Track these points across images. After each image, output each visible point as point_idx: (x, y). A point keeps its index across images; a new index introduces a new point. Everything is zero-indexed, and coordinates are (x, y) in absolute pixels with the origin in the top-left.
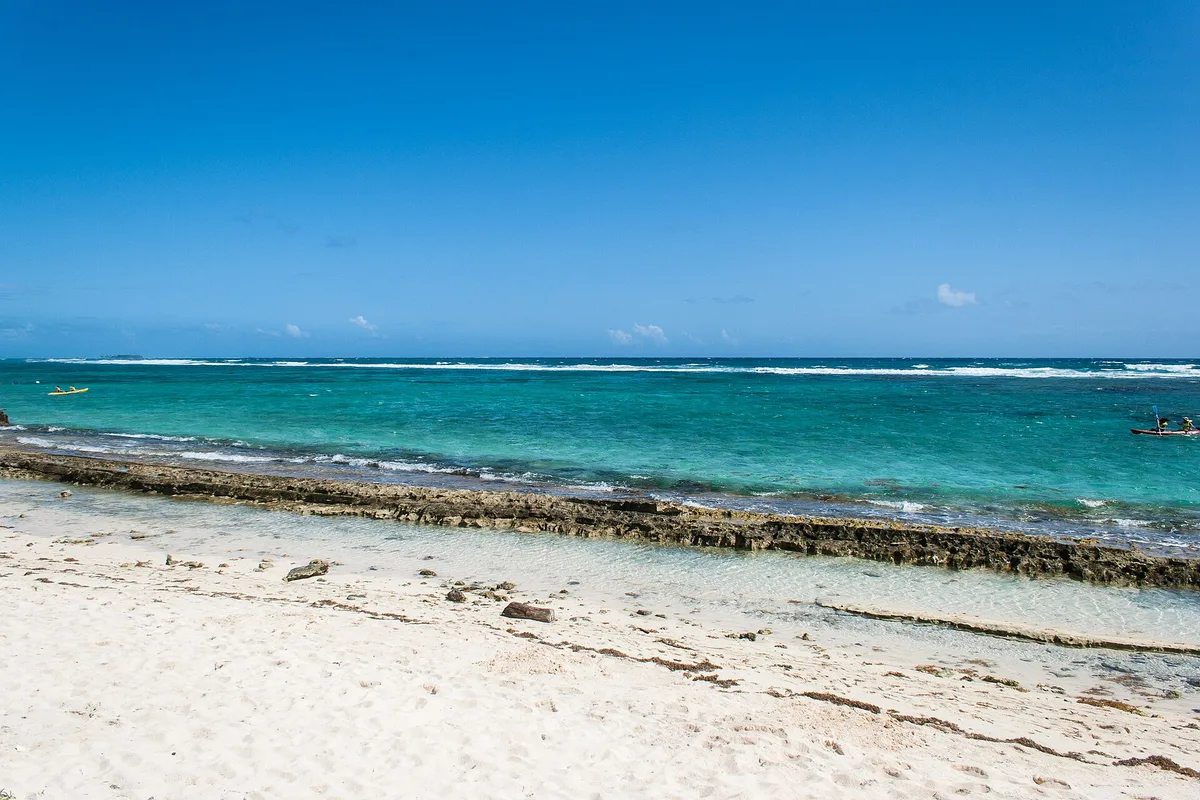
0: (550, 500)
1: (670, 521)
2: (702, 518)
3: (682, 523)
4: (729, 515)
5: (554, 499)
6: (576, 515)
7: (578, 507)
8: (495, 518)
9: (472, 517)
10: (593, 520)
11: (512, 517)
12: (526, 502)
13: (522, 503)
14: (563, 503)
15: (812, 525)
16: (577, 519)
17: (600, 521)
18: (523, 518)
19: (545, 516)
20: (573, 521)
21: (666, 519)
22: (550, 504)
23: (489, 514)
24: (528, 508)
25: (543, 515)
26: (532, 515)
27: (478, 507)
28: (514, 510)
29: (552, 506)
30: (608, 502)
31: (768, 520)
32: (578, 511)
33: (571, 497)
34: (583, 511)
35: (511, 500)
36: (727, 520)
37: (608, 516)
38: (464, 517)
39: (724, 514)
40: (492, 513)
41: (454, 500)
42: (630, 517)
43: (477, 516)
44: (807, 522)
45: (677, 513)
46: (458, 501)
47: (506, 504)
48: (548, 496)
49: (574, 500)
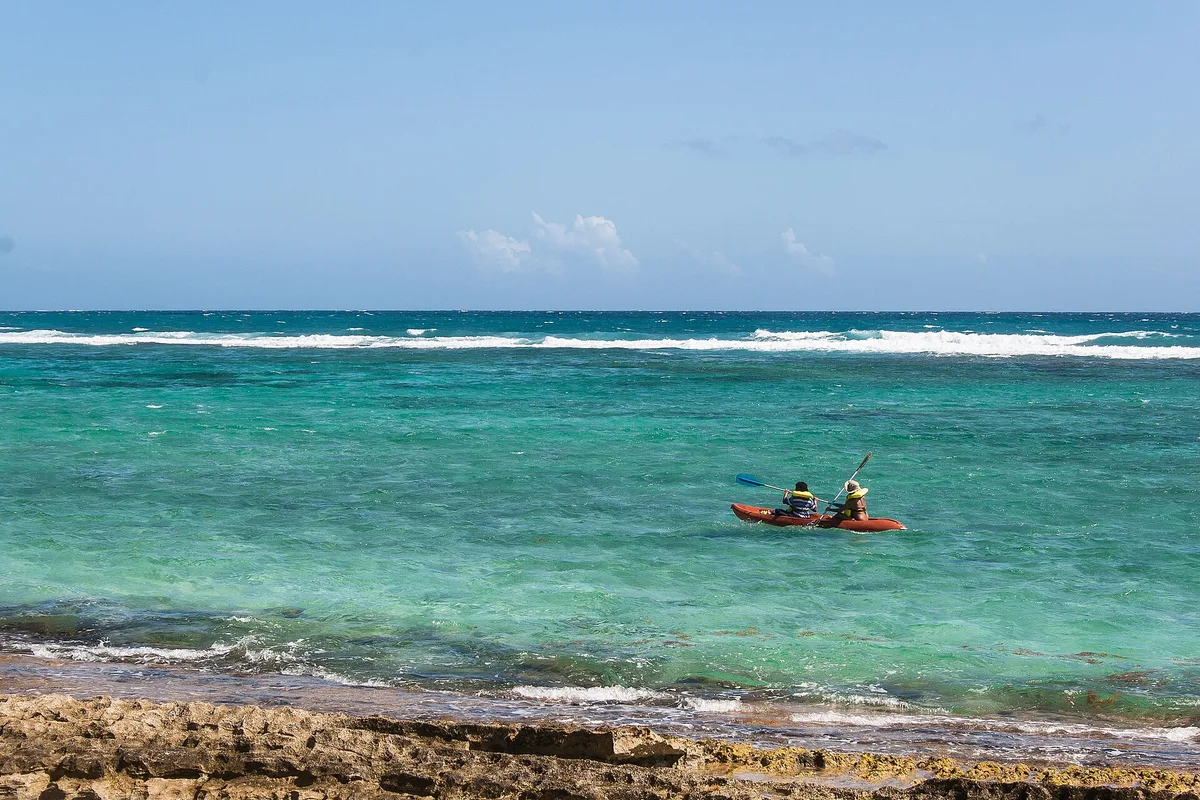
0: (306, 724)
1: (653, 781)
2: (741, 773)
3: (685, 787)
4: (819, 762)
5: (319, 721)
6: (381, 768)
7: (388, 744)
8: (147, 777)
9: (79, 775)
10: (430, 782)
11: (195, 774)
12: (237, 731)
13: (225, 735)
14: (345, 734)
15: (1051, 787)
16: (384, 778)
17: (450, 782)
18: (229, 776)
19: (292, 770)
20: (373, 785)
21: (639, 775)
22: (306, 735)
23: (128, 765)
24: (243, 747)
25: (285, 769)
26: (256, 768)
27: (97, 745)
28: (203, 756)
29: (311, 743)
30: (474, 730)
31: (928, 774)
32: (388, 757)
33: (367, 716)
34: (403, 756)
35: (192, 726)
36: (809, 778)
37: (473, 771)
38: (56, 774)
39: (803, 759)
40: (138, 764)
41: (26, 727)
42: (538, 770)
43: (95, 773)
44: (1035, 780)
45: (671, 758)
46: (40, 726)
47: (177, 735)
48: (301, 714)
49: (373, 725)
